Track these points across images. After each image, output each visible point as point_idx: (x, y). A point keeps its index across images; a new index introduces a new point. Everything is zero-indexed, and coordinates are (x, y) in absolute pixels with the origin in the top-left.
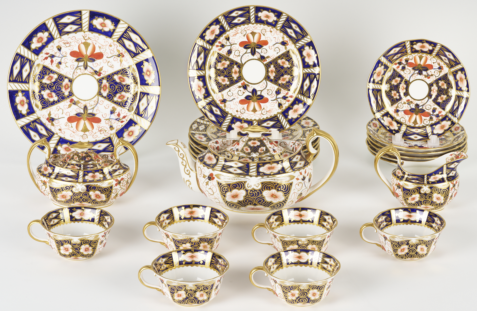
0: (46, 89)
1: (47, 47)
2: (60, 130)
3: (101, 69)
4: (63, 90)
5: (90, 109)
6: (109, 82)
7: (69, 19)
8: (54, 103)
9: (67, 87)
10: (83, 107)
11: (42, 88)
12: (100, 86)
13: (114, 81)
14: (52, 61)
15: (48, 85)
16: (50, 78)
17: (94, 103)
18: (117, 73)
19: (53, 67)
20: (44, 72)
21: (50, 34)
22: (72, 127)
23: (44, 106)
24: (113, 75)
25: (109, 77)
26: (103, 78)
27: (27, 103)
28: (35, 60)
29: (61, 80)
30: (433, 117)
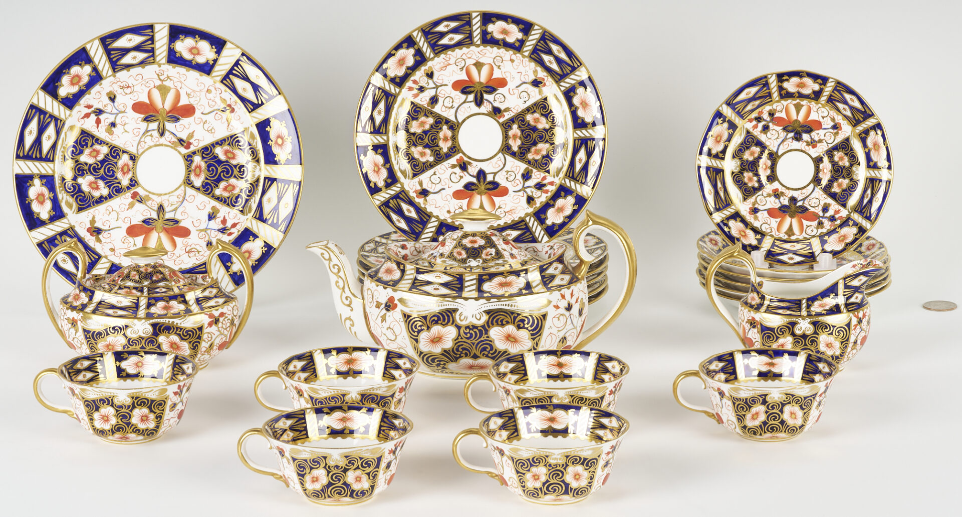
0: (87, 173)
1: (90, 93)
2: (112, 250)
3: (191, 135)
4: (119, 175)
5: (170, 212)
6: (205, 160)
7: (130, 40)
8: (100, 200)
9: (125, 170)
10: (156, 208)
11: (79, 172)
12: (188, 167)
13: (216, 157)
14: (98, 122)
15: (90, 165)
16: (95, 153)
17: (178, 200)
18: (220, 143)
19: (101, 133)
20: (84, 141)
21: (95, 69)
22: (135, 244)
23: (83, 205)
24: (214, 147)
25: (206, 151)
26: (194, 153)
27: (50, 198)
28: (66, 119)
29: (115, 157)
30: (823, 220)
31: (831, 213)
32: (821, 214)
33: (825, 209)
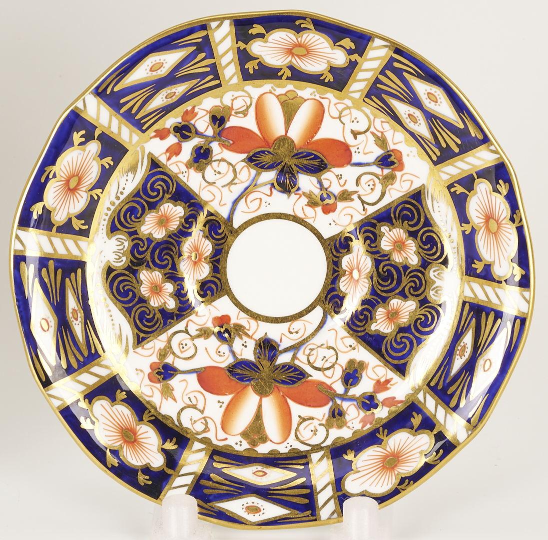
30: (345, 405)
31: (364, 386)
32: (339, 388)
33: (351, 376)
